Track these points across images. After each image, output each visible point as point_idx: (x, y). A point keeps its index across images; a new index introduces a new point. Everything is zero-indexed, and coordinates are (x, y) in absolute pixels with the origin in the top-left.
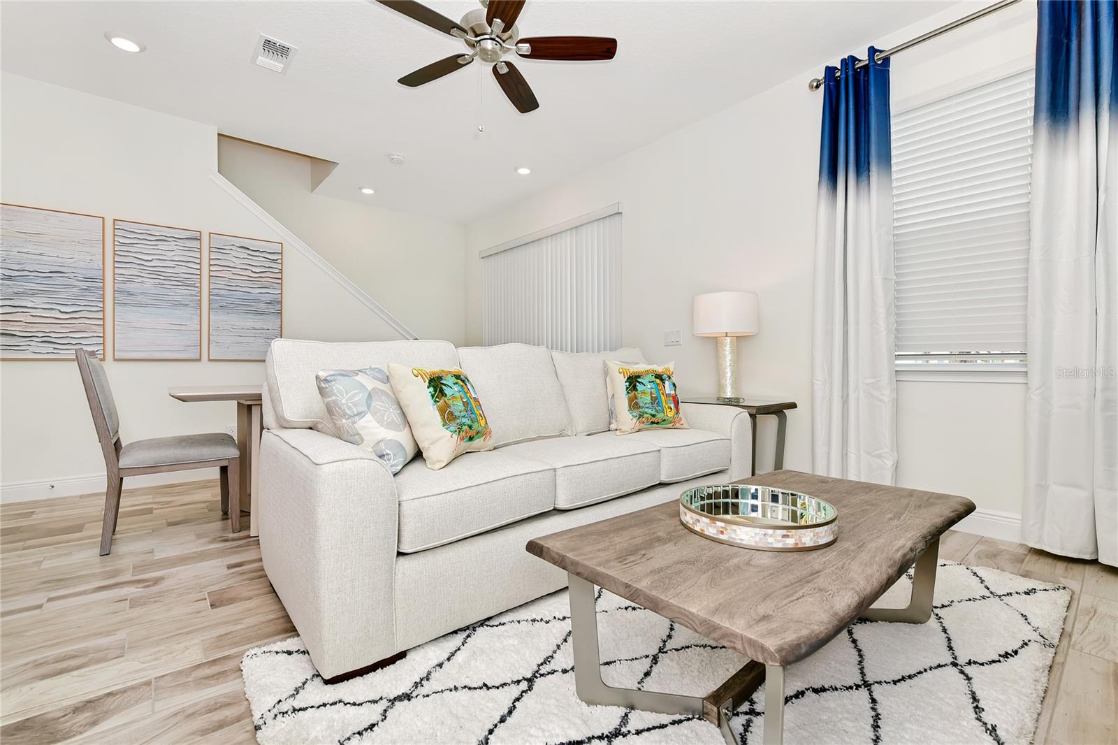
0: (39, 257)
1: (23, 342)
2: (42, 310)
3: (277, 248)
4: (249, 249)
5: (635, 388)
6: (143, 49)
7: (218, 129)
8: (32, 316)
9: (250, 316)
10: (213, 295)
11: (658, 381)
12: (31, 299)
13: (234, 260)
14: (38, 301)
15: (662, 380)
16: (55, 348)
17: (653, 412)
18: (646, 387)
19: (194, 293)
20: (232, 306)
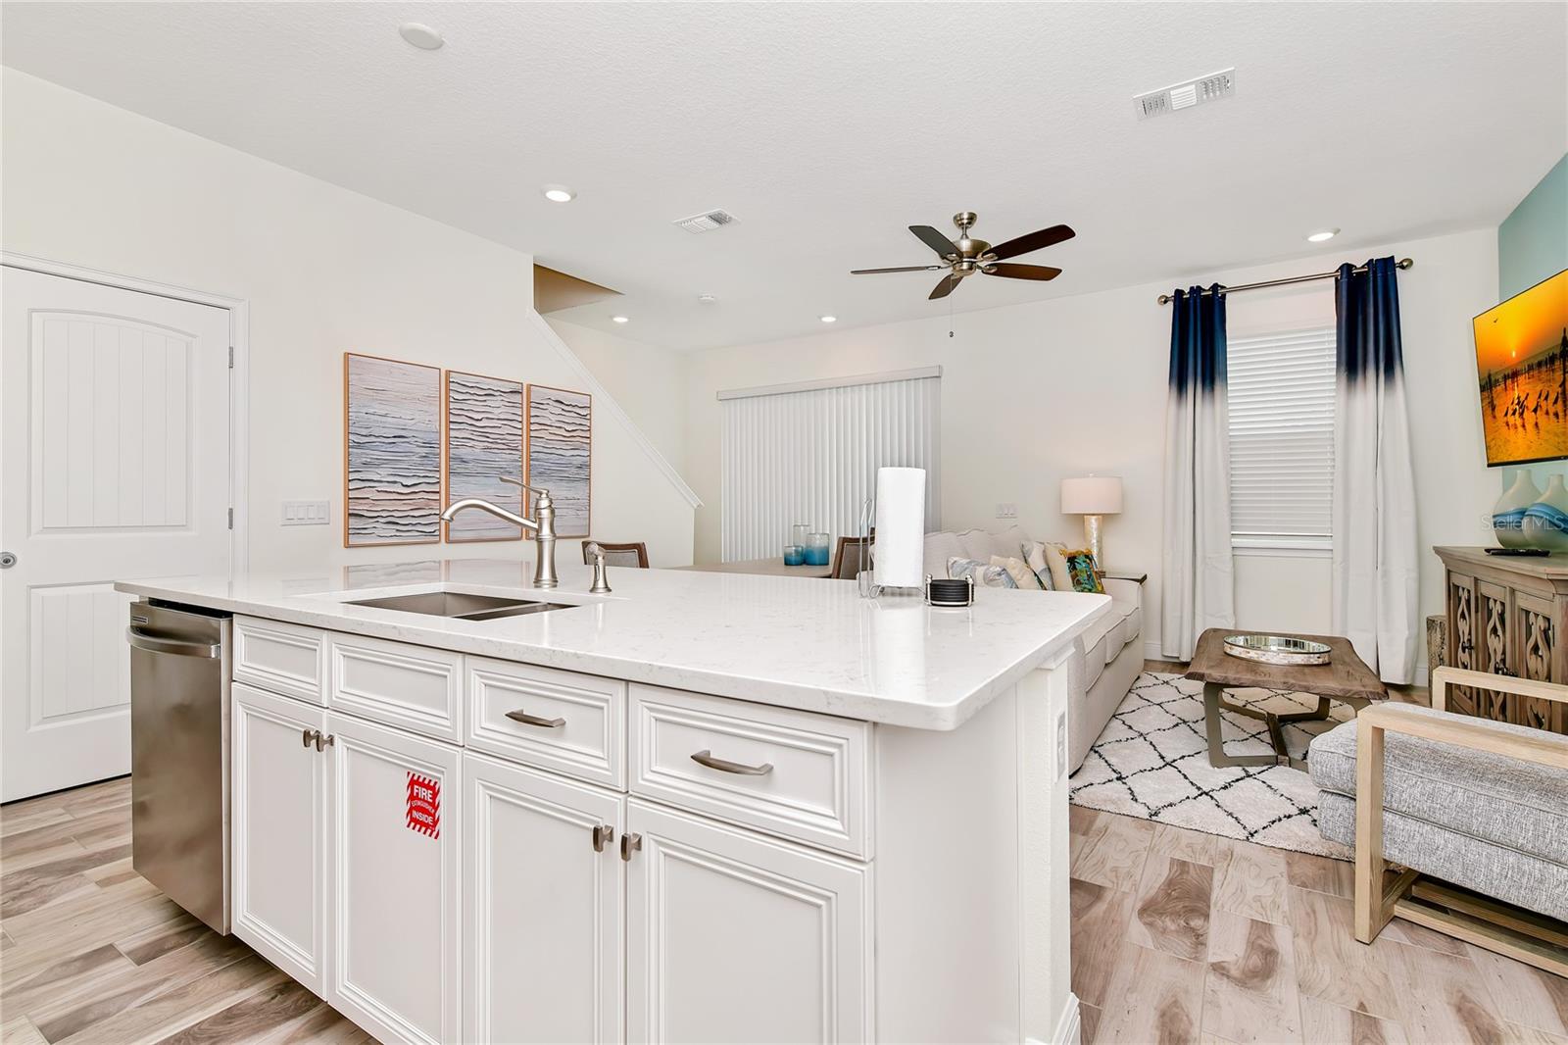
0: (384, 419)
1: (369, 524)
2: (386, 484)
3: (584, 401)
4: (562, 403)
5: (1075, 568)
6: (574, 196)
7: (534, 258)
8: (378, 491)
9: (564, 484)
10: (533, 460)
11: (1088, 561)
12: (377, 470)
13: (551, 416)
14: (382, 473)
15: (1090, 560)
16: (398, 530)
17: (1090, 587)
18: (1081, 566)
19: (516, 457)
20: (548, 472)
